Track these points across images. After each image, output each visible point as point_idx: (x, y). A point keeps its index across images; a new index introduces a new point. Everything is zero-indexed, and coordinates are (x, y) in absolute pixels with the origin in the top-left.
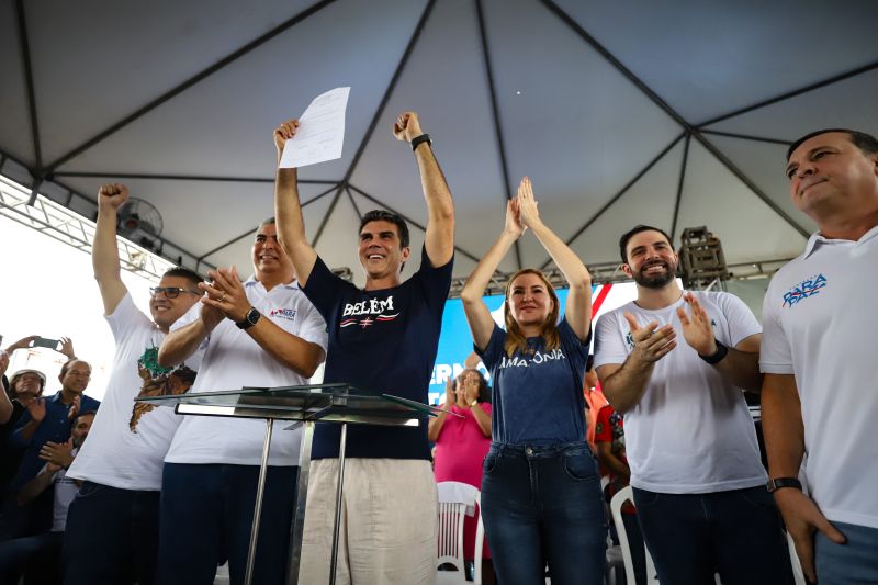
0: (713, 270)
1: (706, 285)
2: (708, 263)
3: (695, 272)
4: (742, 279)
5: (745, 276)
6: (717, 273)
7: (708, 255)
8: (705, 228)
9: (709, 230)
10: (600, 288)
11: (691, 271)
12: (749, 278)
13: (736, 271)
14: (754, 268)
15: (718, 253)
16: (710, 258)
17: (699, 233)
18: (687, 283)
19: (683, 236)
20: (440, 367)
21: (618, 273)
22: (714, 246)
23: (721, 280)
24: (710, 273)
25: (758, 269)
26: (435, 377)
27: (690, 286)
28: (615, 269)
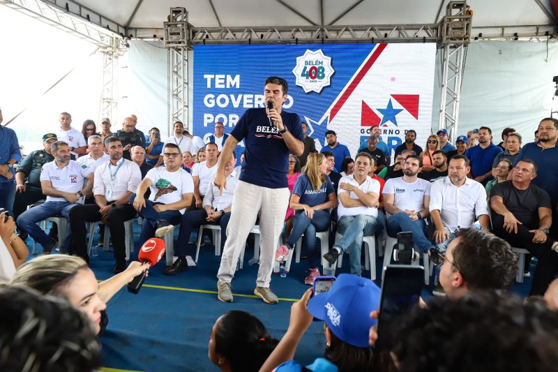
0: (461, 39)
1: (455, 47)
2: (458, 33)
3: (447, 39)
4: (487, 40)
5: (489, 38)
6: (463, 41)
7: (461, 27)
8: (465, 2)
9: (468, 3)
10: (378, 45)
11: (445, 38)
12: (491, 40)
13: (485, 32)
14: (499, 31)
15: (468, 25)
16: (462, 29)
17: (460, 6)
18: (441, 45)
19: (448, 6)
20: (257, 97)
21: (393, 34)
22: (467, 19)
23: (465, 46)
24: (458, 41)
25: (501, 32)
26: (253, 103)
27: (443, 47)
28: (392, 30)
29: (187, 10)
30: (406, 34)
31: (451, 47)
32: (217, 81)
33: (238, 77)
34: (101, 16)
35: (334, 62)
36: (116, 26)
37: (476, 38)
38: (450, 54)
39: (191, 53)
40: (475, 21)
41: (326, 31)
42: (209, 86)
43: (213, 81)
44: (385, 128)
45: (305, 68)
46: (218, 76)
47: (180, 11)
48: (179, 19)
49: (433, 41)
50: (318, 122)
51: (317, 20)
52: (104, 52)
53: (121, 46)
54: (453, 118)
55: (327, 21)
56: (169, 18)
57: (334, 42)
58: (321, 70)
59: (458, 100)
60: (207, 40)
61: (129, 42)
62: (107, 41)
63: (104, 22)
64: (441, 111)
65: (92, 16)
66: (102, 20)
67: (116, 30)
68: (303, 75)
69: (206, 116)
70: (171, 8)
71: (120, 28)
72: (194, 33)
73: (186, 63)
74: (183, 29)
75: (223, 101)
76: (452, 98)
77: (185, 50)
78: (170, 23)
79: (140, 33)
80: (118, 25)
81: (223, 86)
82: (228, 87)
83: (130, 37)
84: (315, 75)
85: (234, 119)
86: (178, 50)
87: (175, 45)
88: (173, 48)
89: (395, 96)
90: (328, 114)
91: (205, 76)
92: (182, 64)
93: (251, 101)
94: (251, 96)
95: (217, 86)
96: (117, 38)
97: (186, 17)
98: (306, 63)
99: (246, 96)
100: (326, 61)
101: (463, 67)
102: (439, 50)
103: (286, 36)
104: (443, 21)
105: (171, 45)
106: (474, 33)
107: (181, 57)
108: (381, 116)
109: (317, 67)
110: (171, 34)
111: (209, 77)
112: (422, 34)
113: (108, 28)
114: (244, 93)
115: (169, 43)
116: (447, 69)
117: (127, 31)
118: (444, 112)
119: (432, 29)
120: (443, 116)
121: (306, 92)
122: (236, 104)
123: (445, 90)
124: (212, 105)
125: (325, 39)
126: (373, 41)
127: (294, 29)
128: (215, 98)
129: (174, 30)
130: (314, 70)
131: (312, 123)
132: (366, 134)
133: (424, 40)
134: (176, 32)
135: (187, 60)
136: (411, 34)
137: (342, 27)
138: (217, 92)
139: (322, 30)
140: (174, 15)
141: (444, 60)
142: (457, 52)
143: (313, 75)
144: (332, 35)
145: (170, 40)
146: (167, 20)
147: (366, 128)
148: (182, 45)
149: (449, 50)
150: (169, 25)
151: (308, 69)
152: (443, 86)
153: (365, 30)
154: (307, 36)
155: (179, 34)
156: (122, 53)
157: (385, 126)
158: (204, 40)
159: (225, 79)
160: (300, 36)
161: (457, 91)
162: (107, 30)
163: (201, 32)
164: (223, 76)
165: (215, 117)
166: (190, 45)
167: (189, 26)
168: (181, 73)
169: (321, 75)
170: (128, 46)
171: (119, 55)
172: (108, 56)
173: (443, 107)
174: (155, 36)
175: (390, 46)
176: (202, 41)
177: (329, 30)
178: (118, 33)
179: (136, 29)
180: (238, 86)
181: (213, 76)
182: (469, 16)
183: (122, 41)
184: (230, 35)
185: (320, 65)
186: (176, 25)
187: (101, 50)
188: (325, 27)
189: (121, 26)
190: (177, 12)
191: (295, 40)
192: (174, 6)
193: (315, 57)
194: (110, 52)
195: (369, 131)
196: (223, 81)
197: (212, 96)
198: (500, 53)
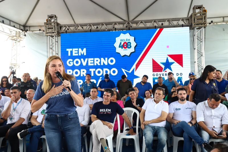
0: (202, 24)
1: (199, 28)
2: (200, 21)
3: (195, 25)
4: (216, 24)
5: (217, 23)
6: (203, 25)
7: (201, 18)
8: (202, 5)
9: (204, 6)
10: (158, 29)
11: (193, 24)
12: (218, 24)
13: (214, 20)
14: (222, 19)
15: (205, 17)
16: (202, 19)
17: (200, 7)
18: (192, 28)
19: (194, 8)
20: (96, 59)
21: (166, 23)
22: (204, 14)
23: (204, 28)
24: (200, 26)
25: (223, 20)
26: (94, 63)
27: (193, 29)
28: (165, 21)
29: (56, 16)
30: (173, 23)
31: (197, 29)
32: (74, 52)
33: (85, 49)
34: (10, 21)
35: (136, 40)
36: (19, 25)
37: (210, 23)
38: (197, 32)
39: (60, 38)
40: (208, 15)
41: (131, 24)
42: (69, 55)
43: (71, 52)
44: (166, 73)
45: (121, 43)
46: (74, 50)
47: (53, 17)
48: (52, 20)
49: (187, 26)
50: (129, 71)
51: (125, 18)
52: (12, 39)
53: (21, 36)
54: (202, 65)
55: (131, 18)
56: (47, 20)
57: (135, 29)
58: (129, 44)
59: (204, 55)
60: (68, 31)
61: (26, 33)
62: (14, 33)
63: (12, 24)
64: (195, 62)
65: (5, 21)
66: (11, 23)
67: (19, 28)
68: (120, 47)
69: (68, 71)
70: (48, 15)
71: (21, 26)
72: (61, 28)
73: (57, 43)
74: (55, 26)
75: (77, 62)
76: (200, 55)
77: (56, 36)
78: (48, 23)
79: (32, 29)
80: (20, 25)
81: (77, 55)
82: (80, 55)
83: (26, 31)
84: (126, 46)
85: (83, 72)
86: (52, 36)
87: (50, 34)
88: (50, 36)
89: (169, 56)
90: (134, 66)
91: (67, 50)
92: (54, 44)
93: (92, 62)
94: (93, 59)
95: (74, 54)
96: (19, 32)
97: (56, 19)
98: (121, 40)
99: (89, 59)
100: (132, 39)
101: (205, 38)
102: (191, 30)
103: (110, 27)
104: (191, 16)
105: (48, 34)
106: (208, 21)
107: (54, 40)
108: (163, 67)
109: (127, 42)
110: (48, 29)
111: (69, 50)
112: (181, 23)
113: (14, 27)
114: (88, 58)
115: (47, 33)
116: (196, 40)
117: (25, 28)
118: (197, 62)
119: (186, 20)
120: (196, 65)
121: (122, 56)
122: (84, 64)
123: (196, 51)
124: (72, 65)
125: (130, 28)
126: (156, 28)
127: (114, 24)
128: (73, 61)
129: (50, 27)
130: (125, 44)
131: (126, 72)
132: (155, 77)
133: (183, 26)
134: (51, 27)
135: (57, 42)
136: (175, 23)
137: (139, 21)
138: (74, 58)
139: (129, 23)
140: (50, 19)
141: (194, 35)
142: (201, 31)
143: (125, 47)
144: (134, 25)
145: (48, 32)
146: (46, 22)
147: (155, 73)
148: (54, 34)
149: (196, 30)
150: (47, 24)
151: (122, 44)
152: (195, 49)
153: (151, 22)
154: (121, 26)
155: (52, 28)
156: (22, 39)
157: (166, 71)
158: (66, 31)
159: (78, 51)
160: (117, 26)
161: (203, 51)
162: (14, 28)
163: (64, 27)
164: (77, 49)
165: (73, 71)
166: (59, 34)
167: (58, 24)
168: (54, 48)
169: (129, 46)
170: (25, 35)
171: (20, 40)
172: (14, 41)
173: (196, 60)
174: (40, 30)
175: (165, 30)
176: (65, 31)
177: (132, 23)
178: (20, 29)
179: (30, 27)
180: (85, 54)
181: (71, 50)
182: (205, 13)
183: (22, 33)
184: (80, 28)
185: (129, 41)
186: (51, 24)
187: (11, 38)
188: (130, 21)
189: (22, 25)
190: (51, 17)
191: (114, 29)
192: (50, 14)
193: (125, 37)
194: (16, 39)
195: (157, 75)
196: (77, 52)
197: (71, 60)
198: (224, 30)
